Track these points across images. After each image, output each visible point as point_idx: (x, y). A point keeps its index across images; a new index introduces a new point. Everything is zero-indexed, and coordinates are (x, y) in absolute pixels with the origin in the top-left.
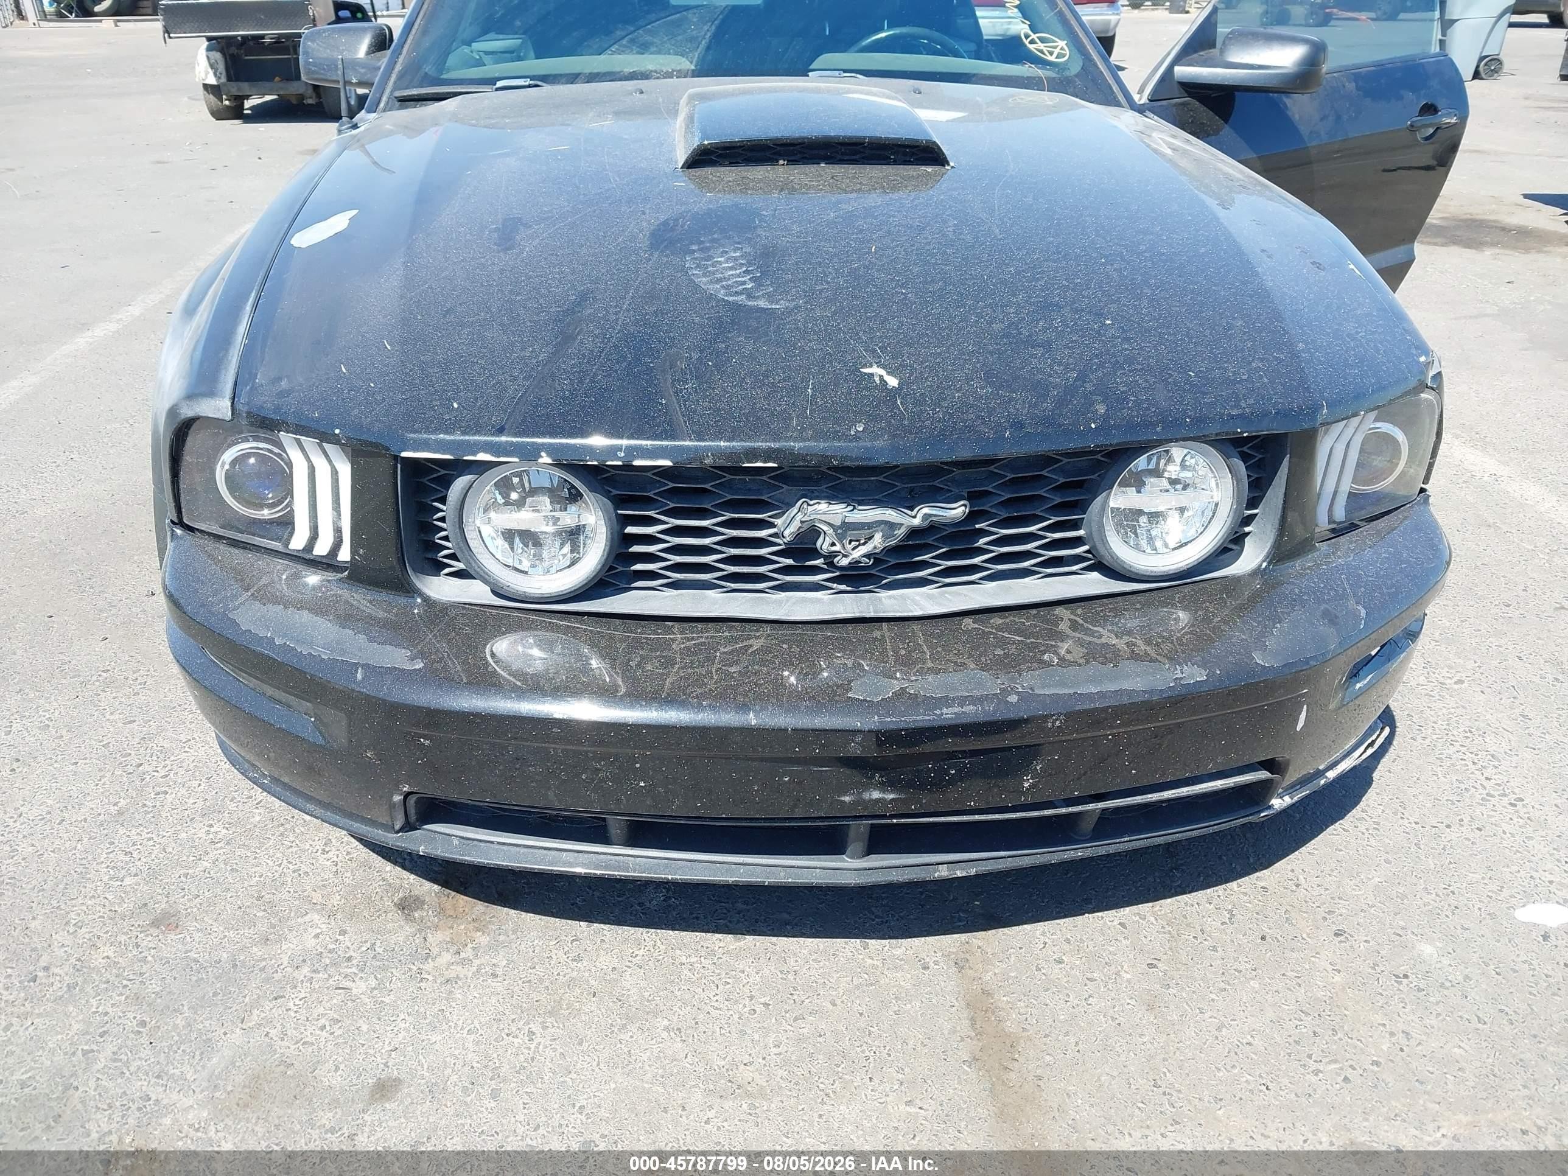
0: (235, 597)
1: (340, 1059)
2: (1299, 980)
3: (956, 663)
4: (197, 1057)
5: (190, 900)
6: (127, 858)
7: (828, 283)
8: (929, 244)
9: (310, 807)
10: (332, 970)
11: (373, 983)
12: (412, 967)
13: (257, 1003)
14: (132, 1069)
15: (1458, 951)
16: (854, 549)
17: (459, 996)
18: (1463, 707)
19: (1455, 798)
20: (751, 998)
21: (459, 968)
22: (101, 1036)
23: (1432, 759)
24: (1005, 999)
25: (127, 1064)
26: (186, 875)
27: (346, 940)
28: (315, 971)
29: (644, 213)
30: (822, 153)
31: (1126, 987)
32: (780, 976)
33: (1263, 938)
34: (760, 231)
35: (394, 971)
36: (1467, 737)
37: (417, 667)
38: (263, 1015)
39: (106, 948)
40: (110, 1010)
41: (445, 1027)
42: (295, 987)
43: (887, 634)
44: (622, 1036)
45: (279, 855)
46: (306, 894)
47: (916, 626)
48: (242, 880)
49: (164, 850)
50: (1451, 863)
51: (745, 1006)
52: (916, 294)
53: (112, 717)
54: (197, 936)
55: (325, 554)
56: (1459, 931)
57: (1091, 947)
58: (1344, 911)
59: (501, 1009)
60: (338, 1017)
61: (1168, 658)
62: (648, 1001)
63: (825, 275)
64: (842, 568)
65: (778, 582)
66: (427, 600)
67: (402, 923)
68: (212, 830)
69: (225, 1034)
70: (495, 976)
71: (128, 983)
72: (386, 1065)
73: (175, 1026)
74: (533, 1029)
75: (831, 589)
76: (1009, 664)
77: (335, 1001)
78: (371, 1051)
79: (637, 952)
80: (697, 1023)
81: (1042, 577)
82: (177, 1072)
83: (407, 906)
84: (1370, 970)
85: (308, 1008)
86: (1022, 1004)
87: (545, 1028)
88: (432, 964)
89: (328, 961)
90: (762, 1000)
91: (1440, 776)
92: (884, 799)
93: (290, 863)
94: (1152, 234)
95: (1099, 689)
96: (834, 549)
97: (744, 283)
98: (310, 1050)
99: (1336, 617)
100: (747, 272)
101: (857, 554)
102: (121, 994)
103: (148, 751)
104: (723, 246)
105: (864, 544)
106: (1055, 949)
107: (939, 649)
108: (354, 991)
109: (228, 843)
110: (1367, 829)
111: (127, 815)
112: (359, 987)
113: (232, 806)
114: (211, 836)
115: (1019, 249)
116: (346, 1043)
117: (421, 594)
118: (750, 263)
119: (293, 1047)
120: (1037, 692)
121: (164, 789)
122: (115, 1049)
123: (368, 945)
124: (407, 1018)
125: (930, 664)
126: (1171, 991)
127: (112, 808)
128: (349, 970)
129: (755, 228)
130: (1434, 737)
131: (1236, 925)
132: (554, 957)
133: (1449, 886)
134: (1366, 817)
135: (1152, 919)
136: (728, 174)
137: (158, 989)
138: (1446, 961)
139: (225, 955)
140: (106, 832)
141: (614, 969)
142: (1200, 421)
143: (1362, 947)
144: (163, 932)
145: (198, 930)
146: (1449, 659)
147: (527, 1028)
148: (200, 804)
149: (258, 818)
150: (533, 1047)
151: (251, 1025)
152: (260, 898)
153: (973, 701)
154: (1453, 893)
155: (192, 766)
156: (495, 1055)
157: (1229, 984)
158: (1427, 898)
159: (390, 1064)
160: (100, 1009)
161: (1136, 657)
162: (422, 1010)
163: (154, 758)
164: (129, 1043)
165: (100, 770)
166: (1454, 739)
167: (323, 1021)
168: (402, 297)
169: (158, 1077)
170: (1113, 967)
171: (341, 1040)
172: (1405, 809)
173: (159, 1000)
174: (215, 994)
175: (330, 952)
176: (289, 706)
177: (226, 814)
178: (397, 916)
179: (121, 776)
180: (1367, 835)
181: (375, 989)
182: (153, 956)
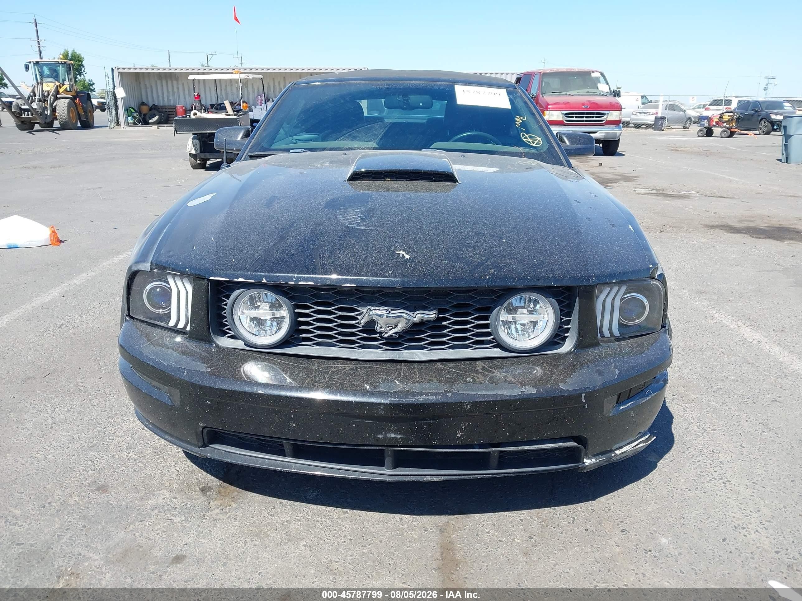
0: (144, 343)
1: (163, 546)
2: (598, 549)
3: (429, 380)
4: (104, 541)
5: (114, 481)
6: (92, 464)
7: (391, 221)
8: (437, 209)
9: (167, 436)
10: (167, 512)
11: (183, 518)
12: (201, 513)
13: (133, 523)
14: (76, 543)
15: (679, 542)
16: (390, 330)
17: (218, 526)
18: (712, 440)
19: (696, 479)
20: (345, 536)
21: (221, 515)
22: (66, 530)
23: (691, 461)
24: (459, 546)
25: (75, 541)
26: (115, 472)
27: (176, 501)
28: (161, 512)
29: (326, 196)
30: (405, 176)
31: (516, 545)
32: (360, 529)
33: (586, 530)
34: (369, 203)
35: (193, 514)
36: (710, 453)
37: (208, 371)
38: (134, 527)
39: (76, 497)
40: (72, 521)
41: (210, 537)
42: (150, 517)
43: (403, 367)
44: (285, 547)
45: (155, 466)
46: (163, 482)
47: (416, 365)
48: (138, 475)
49: (108, 462)
50: (686, 505)
51: (341, 539)
52: (426, 226)
53: (97, 409)
54: (114, 495)
55: (182, 327)
56: (682, 534)
57: (504, 528)
58: (628, 522)
59: (235, 532)
60: (165, 530)
61: (520, 383)
62: (299, 534)
63: (391, 219)
64: (385, 338)
65: (360, 344)
66: (218, 346)
67: (201, 496)
68: (129, 455)
69: (117, 533)
70: (235, 519)
71: (82, 511)
72: (181, 550)
73: (98, 529)
74: (247, 541)
75: (382, 348)
76: (452, 381)
77: (166, 524)
78: (176, 544)
79: (299, 515)
80: (318, 544)
81: (474, 349)
82: (94, 546)
83: (205, 490)
84: (634, 547)
85: (154, 526)
86: (466, 548)
87: (252, 541)
88: (210, 513)
89: (166, 509)
90: (349, 538)
91: (692, 469)
92: (396, 438)
93: (159, 470)
94: (537, 209)
95: (487, 393)
96: (382, 329)
97: (358, 220)
98: (151, 542)
99: (603, 372)
100: (360, 217)
101: (391, 332)
102: (78, 515)
103: (110, 423)
104: (353, 208)
105: (394, 328)
106: (488, 527)
107: (423, 374)
108: (175, 521)
109: (135, 461)
110: (650, 489)
111: (96, 447)
112: (177, 520)
113: (139, 446)
114: (128, 457)
115: (475, 213)
116: (166, 540)
117: (216, 344)
118: (362, 214)
119: (144, 540)
120: (460, 392)
121: (112, 438)
122: (71, 535)
123: (185, 504)
124: (194, 533)
125: (418, 379)
126: (537, 548)
127: (90, 444)
128: (175, 513)
129: (368, 202)
130: (694, 452)
131: (574, 524)
132: (263, 514)
133: (683, 515)
134: (650, 484)
135: (536, 519)
136: (365, 183)
137: (93, 514)
138: (671, 546)
139: (124, 503)
140: (85, 453)
141: (287, 521)
142: (535, 279)
143: (633, 537)
144: (100, 493)
145: (115, 493)
146: (712, 420)
147: (244, 541)
148: (127, 444)
149: (149, 452)
150: (245, 548)
151: (129, 530)
152: (143, 482)
153: (432, 394)
154: (684, 518)
155: (126, 430)
156: (228, 550)
157: (565, 548)
158: (670, 519)
159: (183, 550)
160: (68, 520)
161: (505, 381)
162: (202, 530)
163: (111, 426)
164: (77, 534)
165: (88, 429)
166: (703, 453)
167: (159, 531)
168: (223, 223)
169: (87, 547)
170: (512, 537)
171: (165, 539)
172: (671, 481)
173: (93, 519)
174: (117, 518)
175: (168, 505)
176: (160, 389)
177: (136, 449)
178: (200, 493)
179: (96, 432)
180: (648, 491)
181: (183, 520)
182: (94, 502)
